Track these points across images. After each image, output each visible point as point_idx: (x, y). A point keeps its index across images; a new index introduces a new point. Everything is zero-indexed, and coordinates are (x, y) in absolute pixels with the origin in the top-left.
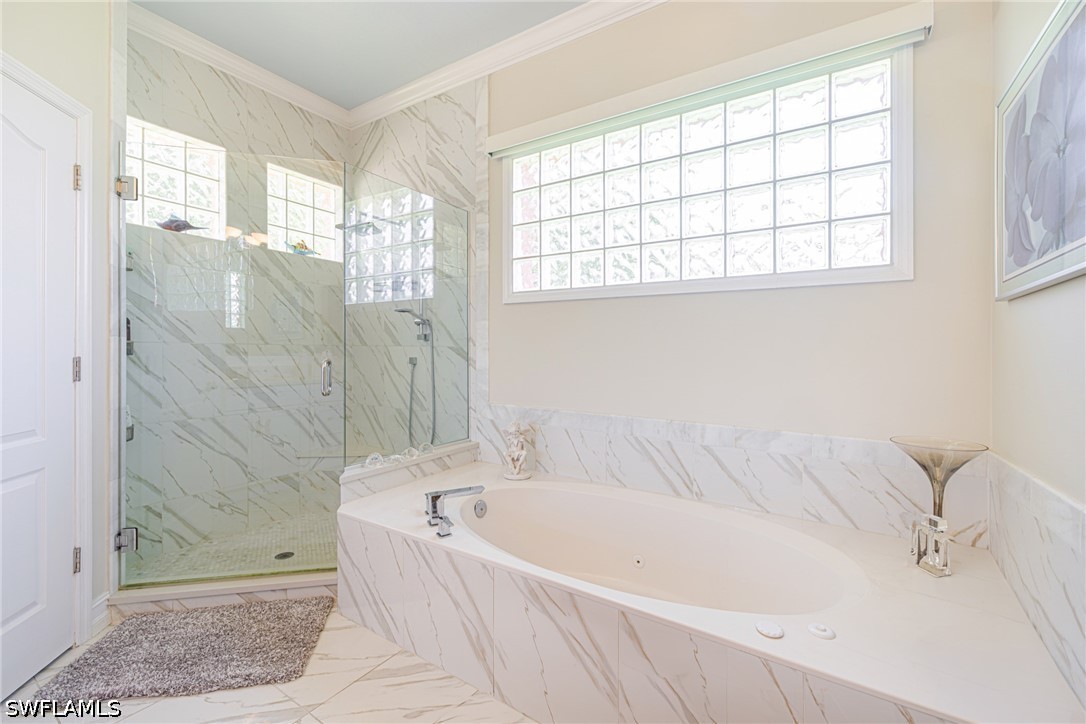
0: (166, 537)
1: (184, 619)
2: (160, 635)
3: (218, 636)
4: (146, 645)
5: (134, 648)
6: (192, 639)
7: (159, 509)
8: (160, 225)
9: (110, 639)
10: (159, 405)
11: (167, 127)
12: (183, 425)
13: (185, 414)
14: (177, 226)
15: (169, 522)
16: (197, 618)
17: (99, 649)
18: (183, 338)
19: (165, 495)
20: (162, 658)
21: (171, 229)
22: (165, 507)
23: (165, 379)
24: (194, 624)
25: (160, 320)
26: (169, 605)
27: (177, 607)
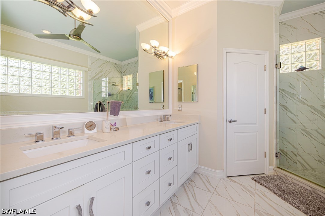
0: (298, 162)
1: (291, 183)
2: (282, 183)
3: (297, 193)
4: (278, 182)
5: (275, 181)
6: (290, 188)
7: (296, 153)
8: (296, 71)
9: (271, 177)
10: (296, 123)
11: (298, 41)
12: (304, 130)
13: (305, 127)
14: (302, 69)
15: (298, 158)
16: (294, 185)
17: (268, 177)
18: (304, 103)
19: (298, 150)
20: (279, 187)
21: (299, 71)
22: (297, 153)
23: (297, 116)
24: (292, 186)
25: (296, 98)
26: (288, 178)
27: (290, 179)
